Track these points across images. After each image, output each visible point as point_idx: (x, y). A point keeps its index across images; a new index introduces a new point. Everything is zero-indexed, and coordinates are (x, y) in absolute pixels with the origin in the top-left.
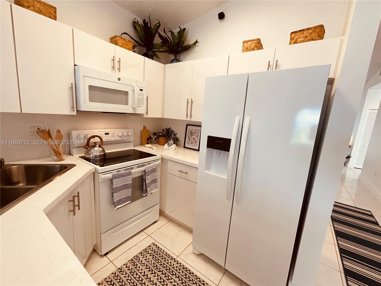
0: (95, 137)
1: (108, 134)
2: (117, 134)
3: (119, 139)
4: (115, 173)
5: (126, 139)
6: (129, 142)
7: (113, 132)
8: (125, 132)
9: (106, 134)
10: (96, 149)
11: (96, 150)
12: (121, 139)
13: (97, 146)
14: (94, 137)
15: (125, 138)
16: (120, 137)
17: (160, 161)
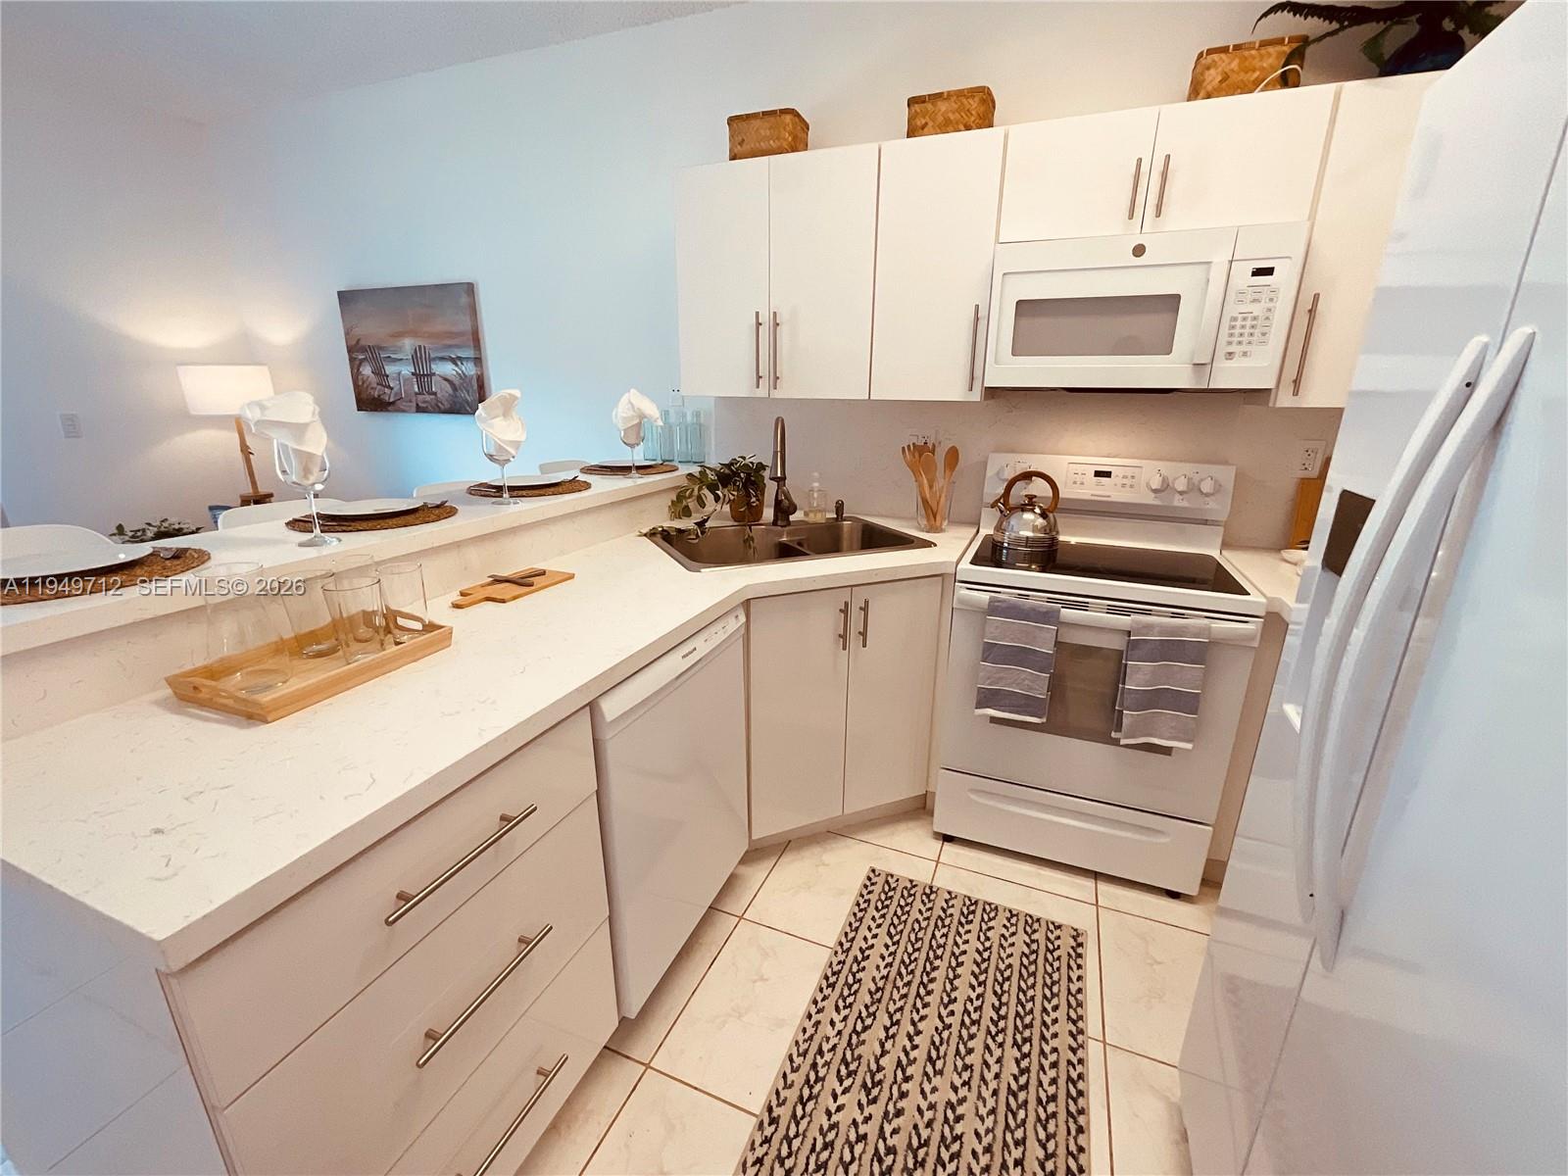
0: (1034, 478)
1: (1108, 474)
2: (1143, 484)
3: (1150, 499)
4: (1005, 595)
5: (1185, 504)
6: (1205, 522)
7: (1129, 472)
8: (1180, 474)
9: (1098, 474)
10: (1028, 516)
11: (1025, 520)
12: (1157, 502)
13: (1037, 510)
14: (1027, 476)
15: (1178, 502)
16: (1153, 495)
17: (1252, 627)
